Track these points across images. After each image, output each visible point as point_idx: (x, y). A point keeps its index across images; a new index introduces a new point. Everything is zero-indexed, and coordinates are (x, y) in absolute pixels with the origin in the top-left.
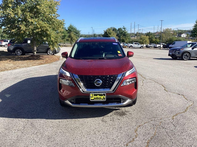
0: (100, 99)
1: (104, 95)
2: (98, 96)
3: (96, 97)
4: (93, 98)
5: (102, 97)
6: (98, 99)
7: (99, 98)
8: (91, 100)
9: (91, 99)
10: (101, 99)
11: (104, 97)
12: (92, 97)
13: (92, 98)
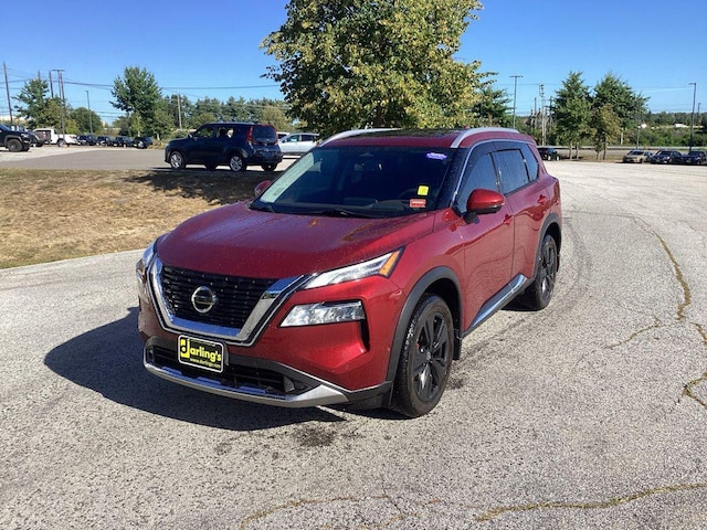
0: (206, 363)
1: (218, 349)
2: (202, 352)
3: (195, 352)
4: (187, 355)
5: (213, 356)
6: (201, 362)
7: (204, 359)
8: (183, 359)
9: (183, 355)
10: (210, 365)
11: (219, 359)
12: (184, 349)
13: (186, 352)
